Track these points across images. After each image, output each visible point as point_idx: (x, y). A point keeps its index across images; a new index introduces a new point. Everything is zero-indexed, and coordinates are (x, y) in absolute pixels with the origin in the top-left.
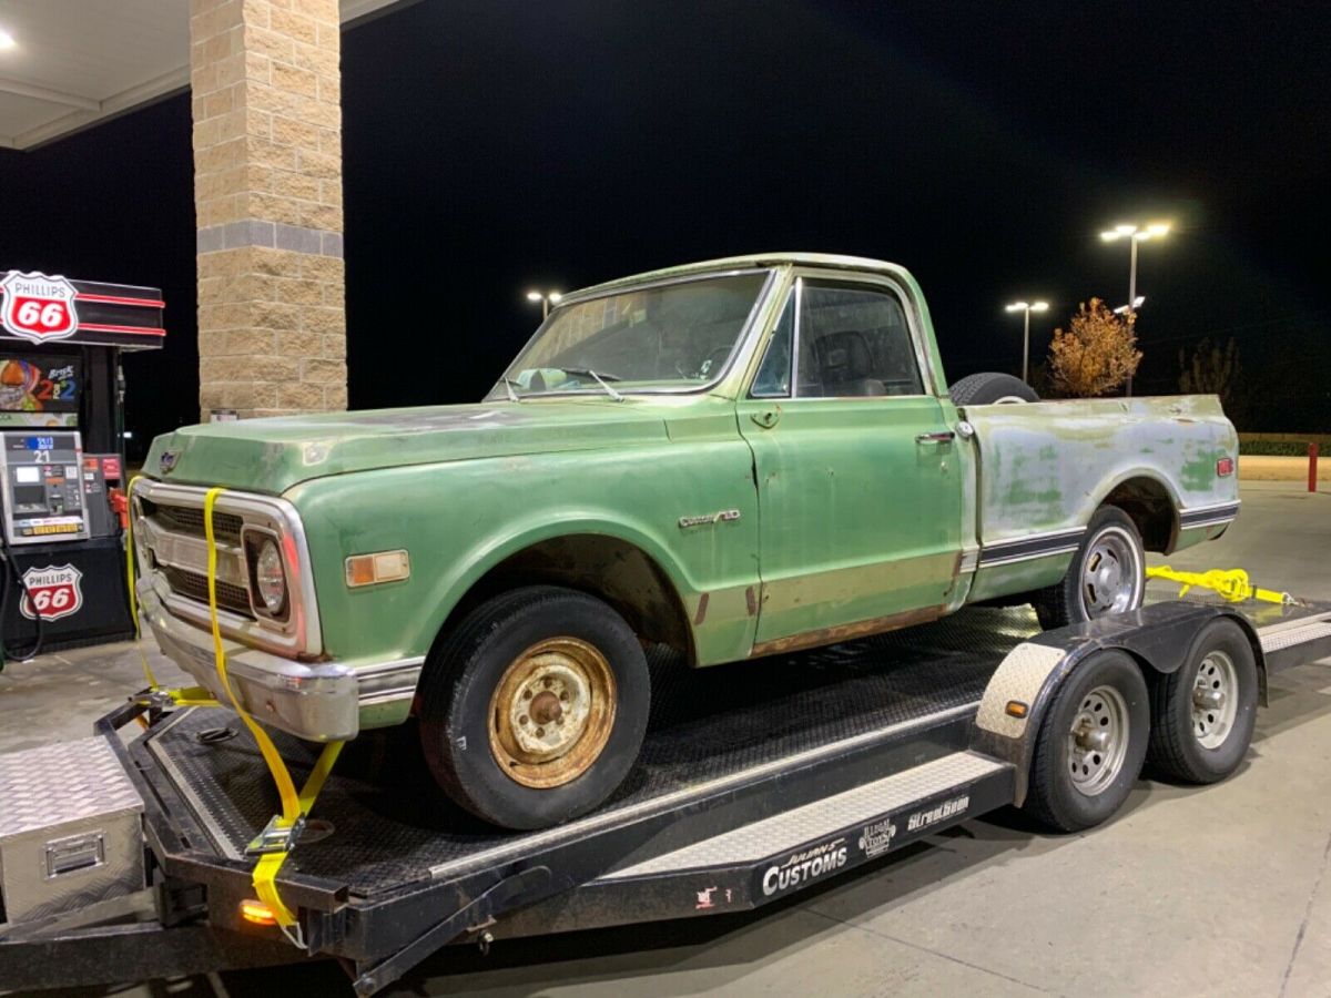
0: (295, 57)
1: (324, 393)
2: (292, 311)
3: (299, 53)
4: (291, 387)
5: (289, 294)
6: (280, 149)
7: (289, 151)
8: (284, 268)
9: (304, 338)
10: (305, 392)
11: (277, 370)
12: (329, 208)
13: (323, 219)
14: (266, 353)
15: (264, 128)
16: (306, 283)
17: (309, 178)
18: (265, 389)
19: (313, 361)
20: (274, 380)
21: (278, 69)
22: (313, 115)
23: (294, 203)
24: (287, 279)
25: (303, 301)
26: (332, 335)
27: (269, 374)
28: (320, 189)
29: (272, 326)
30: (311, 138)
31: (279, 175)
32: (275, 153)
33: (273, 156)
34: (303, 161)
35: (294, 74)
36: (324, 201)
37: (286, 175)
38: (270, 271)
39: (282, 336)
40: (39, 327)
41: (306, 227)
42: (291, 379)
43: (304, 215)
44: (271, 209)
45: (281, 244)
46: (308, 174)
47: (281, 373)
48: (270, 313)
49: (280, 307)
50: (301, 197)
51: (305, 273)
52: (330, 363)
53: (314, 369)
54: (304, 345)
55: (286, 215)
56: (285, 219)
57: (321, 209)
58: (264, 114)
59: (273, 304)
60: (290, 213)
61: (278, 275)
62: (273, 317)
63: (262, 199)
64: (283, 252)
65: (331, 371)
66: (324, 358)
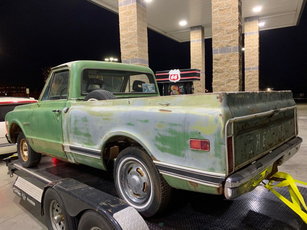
0: (225, 5)
1: (232, 88)
2: (223, 68)
3: (226, 4)
4: (222, 87)
5: (222, 64)
6: (221, 29)
7: (223, 29)
8: (221, 58)
9: (226, 74)
10: (226, 88)
11: (218, 83)
12: (234, 40)
13: (233, 43)
14: (216, 79)
15: (216, 26)
16: (227, 60)
17: (228, 34)
18: (216, 88)
19: (229, 80)
20: (218, 85)
21: (221, 10)
22: (230, 18)
23: (224, 42)
24: (221, 61)
25: (226, 65)
26: (234, 72)
27: (217, 84)
28: (232, 36)
29: (218, 73)
30: (229, 24)
31: (220, 36)
32: (219, 31)
33: (219, 32)
34: (226, 30)
35: (224, 10)
36: (233, 39)
37: (222, 35)
38: (217, 60)
39: (220, 75)
40: (174, 79)
41: (227, 47)
42: (222, 85)
43: (227, 44)
44: (218, 45)
45: (220, 53)
46: (228, 33)
47: (220, 84)
48: (217, 70)
49: (219, 68)
50: (226, 40)
51: (227, 58)
52: (234, 80)
53: (229, 82)
54: (226, 76)
55: (221, 45)
56: (222, 46)
57: (232, 41)
58: (216, 23)
59: (218, 67)
60: (222, 45)
61: (219, 60)
62: (218, 70)
63: (216, 43)
64: (220, 54)
65: (234, 82)
66: (232, 79)
